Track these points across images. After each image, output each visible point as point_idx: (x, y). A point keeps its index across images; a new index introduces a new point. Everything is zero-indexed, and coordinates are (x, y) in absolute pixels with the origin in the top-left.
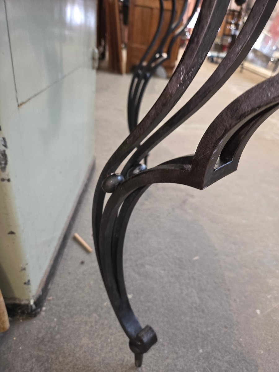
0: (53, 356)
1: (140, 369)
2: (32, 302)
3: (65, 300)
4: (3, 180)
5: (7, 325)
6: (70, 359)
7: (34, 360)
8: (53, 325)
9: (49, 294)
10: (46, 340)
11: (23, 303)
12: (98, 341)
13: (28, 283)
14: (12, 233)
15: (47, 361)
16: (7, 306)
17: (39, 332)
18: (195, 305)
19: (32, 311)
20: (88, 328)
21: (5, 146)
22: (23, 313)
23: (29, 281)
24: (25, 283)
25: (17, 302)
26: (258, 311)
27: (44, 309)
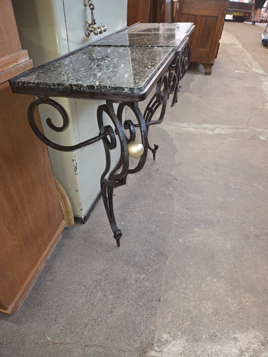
0: (88, 238)
1: (119, 248)
2: (83, 217)
3: (96, 220)
4: (75, 174)
5: (73, 223)
6: (94, 240)
7: (82, 237)
8: (90, 228)
9: (90, 217)
10: (87, 232)
11: (80, 217)
12: (106, 236)
13: (82, 210)
14: (77, 191)
15: (86, 239)
16: (74, 217)
17: (85, 229)
18: (151, 232)
19: (83, 221)
20: (103, 231)
21: (77, 165)
22: (79, 221)
23: (82, 209)
24: (81, 210)
25: (78, 216)
26: (181, 240)
27: (87, 222)
